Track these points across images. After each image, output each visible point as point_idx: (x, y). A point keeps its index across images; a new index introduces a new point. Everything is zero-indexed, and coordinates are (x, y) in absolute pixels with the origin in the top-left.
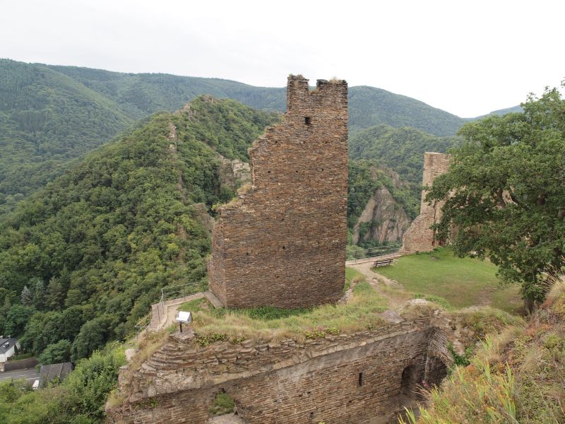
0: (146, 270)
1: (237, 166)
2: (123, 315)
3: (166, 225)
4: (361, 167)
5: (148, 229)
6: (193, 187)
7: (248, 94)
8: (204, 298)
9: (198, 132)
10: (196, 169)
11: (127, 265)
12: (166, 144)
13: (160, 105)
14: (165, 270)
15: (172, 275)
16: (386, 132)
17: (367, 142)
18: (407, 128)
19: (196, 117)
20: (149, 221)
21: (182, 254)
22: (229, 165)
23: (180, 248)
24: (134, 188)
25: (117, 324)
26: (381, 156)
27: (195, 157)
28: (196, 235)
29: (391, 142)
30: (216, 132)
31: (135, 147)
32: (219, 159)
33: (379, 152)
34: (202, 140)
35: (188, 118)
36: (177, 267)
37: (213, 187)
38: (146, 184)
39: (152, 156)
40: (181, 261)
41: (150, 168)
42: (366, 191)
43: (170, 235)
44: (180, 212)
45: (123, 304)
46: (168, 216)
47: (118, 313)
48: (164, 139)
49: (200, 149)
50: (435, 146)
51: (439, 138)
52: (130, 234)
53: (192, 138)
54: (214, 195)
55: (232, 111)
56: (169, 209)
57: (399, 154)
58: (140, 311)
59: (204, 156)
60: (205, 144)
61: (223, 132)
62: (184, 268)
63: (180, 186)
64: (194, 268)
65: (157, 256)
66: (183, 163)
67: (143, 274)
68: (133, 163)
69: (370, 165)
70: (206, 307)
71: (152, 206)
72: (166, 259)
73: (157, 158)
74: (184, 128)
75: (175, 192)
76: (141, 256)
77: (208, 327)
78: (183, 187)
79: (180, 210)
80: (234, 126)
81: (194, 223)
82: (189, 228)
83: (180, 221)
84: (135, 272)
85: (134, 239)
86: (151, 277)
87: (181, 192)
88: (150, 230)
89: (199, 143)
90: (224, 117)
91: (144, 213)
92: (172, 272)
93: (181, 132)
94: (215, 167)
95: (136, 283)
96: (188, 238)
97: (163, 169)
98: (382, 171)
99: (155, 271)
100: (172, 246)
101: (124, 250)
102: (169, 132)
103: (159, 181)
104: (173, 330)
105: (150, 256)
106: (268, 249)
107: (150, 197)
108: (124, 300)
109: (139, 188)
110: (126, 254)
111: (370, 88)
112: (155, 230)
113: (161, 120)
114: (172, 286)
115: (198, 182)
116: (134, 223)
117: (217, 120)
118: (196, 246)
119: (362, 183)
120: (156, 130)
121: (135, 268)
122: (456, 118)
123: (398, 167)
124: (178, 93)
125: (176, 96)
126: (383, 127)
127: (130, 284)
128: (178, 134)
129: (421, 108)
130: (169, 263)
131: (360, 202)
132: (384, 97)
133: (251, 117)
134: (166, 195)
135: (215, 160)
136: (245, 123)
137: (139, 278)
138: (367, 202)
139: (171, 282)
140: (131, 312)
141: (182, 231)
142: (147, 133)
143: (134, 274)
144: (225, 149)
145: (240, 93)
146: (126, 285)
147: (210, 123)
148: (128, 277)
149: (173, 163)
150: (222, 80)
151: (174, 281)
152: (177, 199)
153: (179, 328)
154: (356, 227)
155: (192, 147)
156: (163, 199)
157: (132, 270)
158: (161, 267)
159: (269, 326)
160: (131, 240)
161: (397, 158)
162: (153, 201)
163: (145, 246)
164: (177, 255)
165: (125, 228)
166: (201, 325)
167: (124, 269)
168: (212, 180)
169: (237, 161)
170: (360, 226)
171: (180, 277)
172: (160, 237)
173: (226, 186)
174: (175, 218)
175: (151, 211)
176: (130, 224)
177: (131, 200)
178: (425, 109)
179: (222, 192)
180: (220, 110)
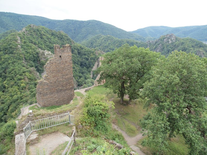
0: (13, 94)
1: (46, 53)
2: (5, 112)
3: (20, 77)
4: (92, 51)
5: (12, 78)
6: (30, 61)
7: (49, 23)
8: (36, 105)
9: (30, 40)
10: (30, 54)
11: (4, 93)
12: (16, 45)
13: (12, 26)
14: (21, 94)
15: (24, 95)
16: (101, 37)
17: (95, 41)
18: (108, 36)
19: (28, 34)
20: (12, 76)
21: (27, 87)
22: (43, 52)
23: (26, 85)
24: (4, 63)
25: (3, 116)
26: (100, 46)
27: (29, 49)
28: (32, 80)
29: (103, 41)
30: (37, 39)
31: (2, 46)
32: (39, 50)
33: (99, 44)
34: (32, 43)
35: (25, 34)
36: (25, 92)
37: (37, 61)
38: (9, 61)
39: (11, 50)
40: (27, 90)
41: (10, 55)
42: (94, 59)
43: (22, 81)
44: (25, 72)
45: (5, 108)
46: (20, 73)
47: (3, 112)
48: (15, 43)
49: (31, 46)
50: (118, 42)
51: (120, 39)
52: (4, 81)
53: (27, 42)
54: (38, 64)
55: (43, 31)
56: (20, 71)
57: (106, 45)
58: (12, 110)
59: (33, 49)
60: (33, 45)
61: (40, 39)
62: (28, 92)
63: (24, 61)
64: (32, 92)
65: (17, 89)
66: (24, 52)
67: (12, 96)
68: (2, 53)
69: (95, 50)
70: (37, 108)
71: (13, 70)
72: (21, 90)
73: (13, 51)
74: (23, 38)
75: (22, 64)
76: (10, 89)
77: (37, 113)
78: (25, 62)
79: (25, 71)
80: (44, 37)
81: (31, 75)
82: (29, 77)
83: (25, 75)
84: (8, 96)
85: (7, 83)
86: (15, 97)
87: (25, 64)
88: (13, 79)
89: (30, 44)
90: (40, 33)
91: (10, 73)
92: (24, 94)
93: (23, 40)
94: (37, 53)
95: (9, 100)
96: (29, 81)
97: (16, 55)
98: (100, 52)
99: (17, 94)
100: (22, 85)
101: (2, 88)
102: (17, 40)
103: (15, 60)
104: (28, 114)
105: (14, 89)
106: (52, 91)
107: (12, 66)
108: (5, 107)
109: (7, 63)
110: (4, 89)
111: (96, 21)
112: (15, 79)
113: (13, 35)
114: (24, 99)
115: (31, 59)
116: (6, 77)
117: (37, 34)
118: (33, 84)
119: (93, 56)
120: (11, 39)
121: (8, 94)
122: (126, 32)
123: (106, 50)
124: (19, 21)
125: (18, 23)
126: (100, 35)
127: (7, 101)
128: (21, 41)
129: (114, 28)
130: (22, 91)
131: (92, 63)
132: (101, 24)
133: (51, 33)
134: (18, 65)
135: (37, 51)
136: (48, 35)
137: (10, 98)
138: (95, 63)
139: (24, 98)
140: (8, 111)
141: (26, 79)
142: (7, 40)
143: (8, 97)
144: (41, 46)
145: (46, 22)
146: (5, 101)
147: (34, 36)
148: (6, 98)
149: (20, 52)
150: (38, 16)
151: (25, 98)
152: (23, 66)
153: (30, 114)
154: (92, 72)
155: (28, 46)
156: (18, 67)
157: (7, 95)
158: (19, 93)
159: (51, 111)
160: (5, 84)
161: (106, 46)
162: (13, 68)
163: (12, 85)
164: (25, 88)
165: (2, 79)
166: (35, 112)
167: (3, 95)
168: (37, 58)
169: (46, 51)
170: (93, 72)
171: (27, 96)
172: (18, 82)
173: (43, 60)
174: (23, 74)
175: (13, 72)
176: (4, 77)
177: (3, 68)
178: (115, 28)
179: (41, 63)
180: (38, 30)
